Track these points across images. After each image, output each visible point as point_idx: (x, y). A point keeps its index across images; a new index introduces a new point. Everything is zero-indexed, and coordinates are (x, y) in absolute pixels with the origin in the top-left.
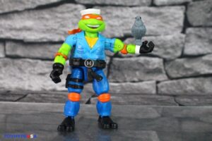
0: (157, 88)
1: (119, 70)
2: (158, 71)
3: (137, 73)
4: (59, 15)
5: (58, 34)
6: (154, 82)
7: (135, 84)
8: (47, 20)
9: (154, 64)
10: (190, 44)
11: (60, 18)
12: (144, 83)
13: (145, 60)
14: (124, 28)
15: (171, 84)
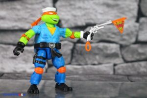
0: (114, 70)
1: (81, 54)
2: (115, 55)
3: (97, 57)
4: (29, 6)
5: (28, 22)
6: (112, 65)
7: (95, 67)
8: (19, 10)
9: (112, 49)
10: (143, 32)
11: (30, 9)
12: (103, 65)
13: (104, 46)
14: (86, 18)
15: (126, 66)
